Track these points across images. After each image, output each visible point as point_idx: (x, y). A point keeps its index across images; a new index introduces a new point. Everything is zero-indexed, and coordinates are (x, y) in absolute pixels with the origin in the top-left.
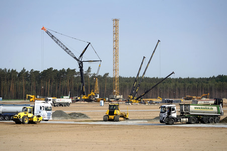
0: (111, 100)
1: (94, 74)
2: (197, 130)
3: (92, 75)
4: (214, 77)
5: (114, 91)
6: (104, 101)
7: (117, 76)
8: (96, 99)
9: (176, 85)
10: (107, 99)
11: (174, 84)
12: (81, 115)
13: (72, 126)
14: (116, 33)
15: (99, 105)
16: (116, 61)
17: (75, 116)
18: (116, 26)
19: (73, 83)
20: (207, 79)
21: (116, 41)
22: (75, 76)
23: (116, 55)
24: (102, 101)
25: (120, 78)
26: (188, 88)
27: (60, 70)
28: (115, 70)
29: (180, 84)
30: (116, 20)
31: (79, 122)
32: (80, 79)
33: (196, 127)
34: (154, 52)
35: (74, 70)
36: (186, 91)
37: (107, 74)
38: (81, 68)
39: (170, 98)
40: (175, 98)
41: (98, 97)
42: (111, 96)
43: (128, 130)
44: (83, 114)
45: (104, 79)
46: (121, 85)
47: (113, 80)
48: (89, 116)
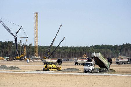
0: (33, 59)
1: (24, 44)
2: (84, 77)
3: (22, 45)
4: (92, 46)
5: (35, 54)
6: (29, 60)
7: (37, 45)
8: (24, 59)
9: (71, 50)
10: (31, 58)
11: (69, 50)
12: (16, 68)
13: (11, 74)
14: (36, 21)
15: (26, 62)
16: (36, 37)
17: (12, 68)
18: (36, 17)
19: (11, 50)
20: (89, 47)
21: (36, 25)
22: (13, 45)
23: (36, 33)
24: (28, 60)
25: (38, 46)
26: (78, 53)
27: (4, 42)
28: (36, 42)
29: (73, 50)
30: (36, 13)
31: (15, 72)
32: (15, 47)
33: (82, 75)
34: (58, 31)
35: (12, 42)
36: (76, 54)
37: (31, 44)
38: (16, 40)
39: (67, 58)
40: (70, 58)
41: (26, 57)
42: (33, 57)
43: (43, 77)
44: (17, 67)
45: (29, 47)
46: (39, 50)
47: (34, 47)
48: (21, 69)
